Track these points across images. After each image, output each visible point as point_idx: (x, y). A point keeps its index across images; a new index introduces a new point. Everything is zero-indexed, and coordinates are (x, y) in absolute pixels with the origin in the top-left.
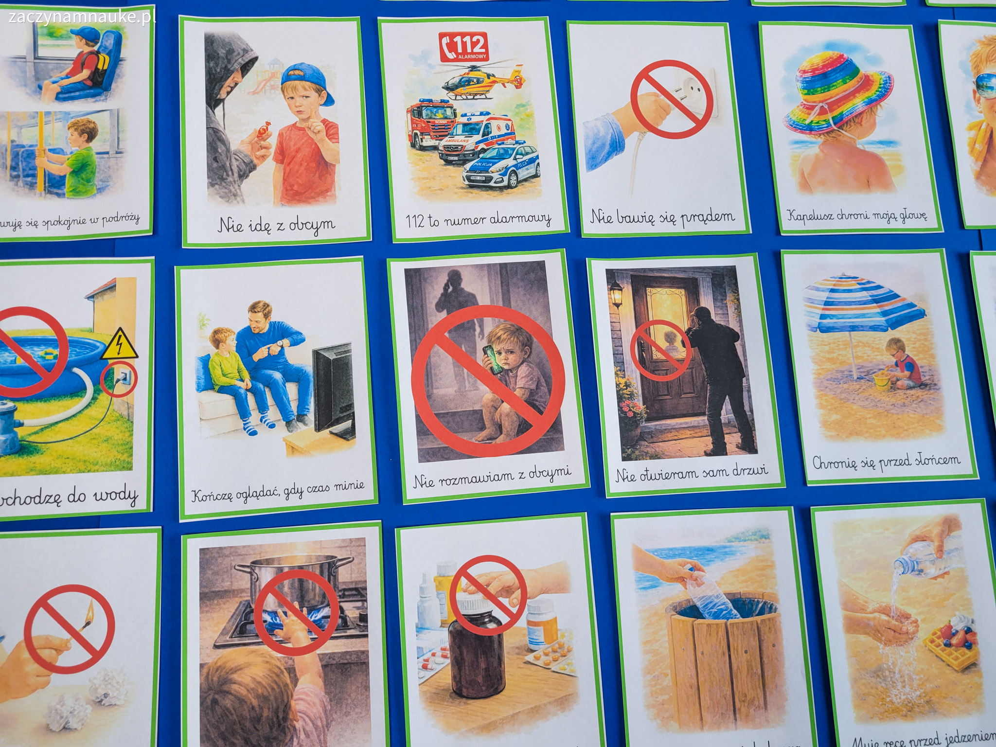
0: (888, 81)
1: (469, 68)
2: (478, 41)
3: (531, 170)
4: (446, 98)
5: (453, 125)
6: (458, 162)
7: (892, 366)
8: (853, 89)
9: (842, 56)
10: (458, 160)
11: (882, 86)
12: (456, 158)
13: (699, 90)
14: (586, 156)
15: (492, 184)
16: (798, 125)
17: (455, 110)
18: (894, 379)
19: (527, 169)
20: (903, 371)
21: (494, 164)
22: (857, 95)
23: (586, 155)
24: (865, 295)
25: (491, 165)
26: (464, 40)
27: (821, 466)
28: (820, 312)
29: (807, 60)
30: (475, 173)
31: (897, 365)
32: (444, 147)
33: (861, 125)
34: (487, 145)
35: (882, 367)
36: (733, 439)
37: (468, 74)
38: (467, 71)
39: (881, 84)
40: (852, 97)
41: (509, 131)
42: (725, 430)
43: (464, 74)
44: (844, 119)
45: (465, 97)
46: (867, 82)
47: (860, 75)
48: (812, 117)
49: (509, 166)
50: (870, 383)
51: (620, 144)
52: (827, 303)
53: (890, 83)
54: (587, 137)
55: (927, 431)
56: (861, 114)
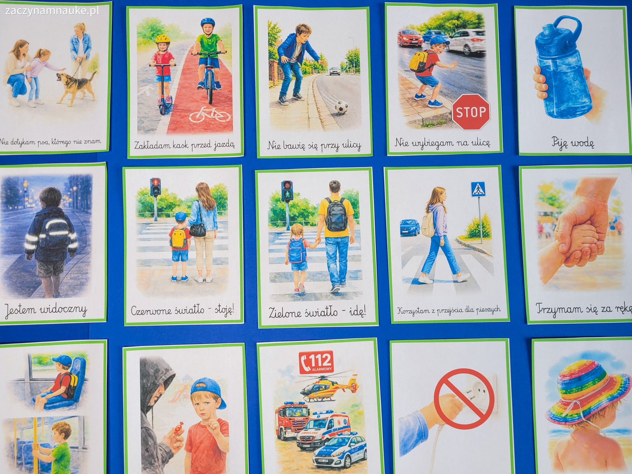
0: (628, 382)
1: (320, 378)
2: (326, 357)
3: (360, 455)
4: (303, 401)
5: (307, 421)
6: (310, 449)
8: (600, 389)
9: (593, 363)
10: (310, 447)
11: (623, 386)
12: (309, 446)
13: (484, 391)
14: (400, 445)
15: (333, 465)
16: (557, 418)
17: (309, 410)
19: (358, 454)
21: (335, 450)
22: (603, 393)
23: (400, 444)
25: (333, 450)
26: (317, 357)
29: (567, 367)
30: (321, 457)
32: (301, 437)
33: (604, 417)
34: (330, 435)
37: (319, 382)
38: (318, 380)
39: (621, 384)
40: (599, 395)
41: (346, 425)
43: (316, 383)
44: (591, 413)
45: (316, 400)
46: (612, 382)
47: (606, 377)
48: (567, 412)
49: (345, 451)
51: (424, 434)
53: (629, 384)
54: (401, 430)
56: (604, 408)
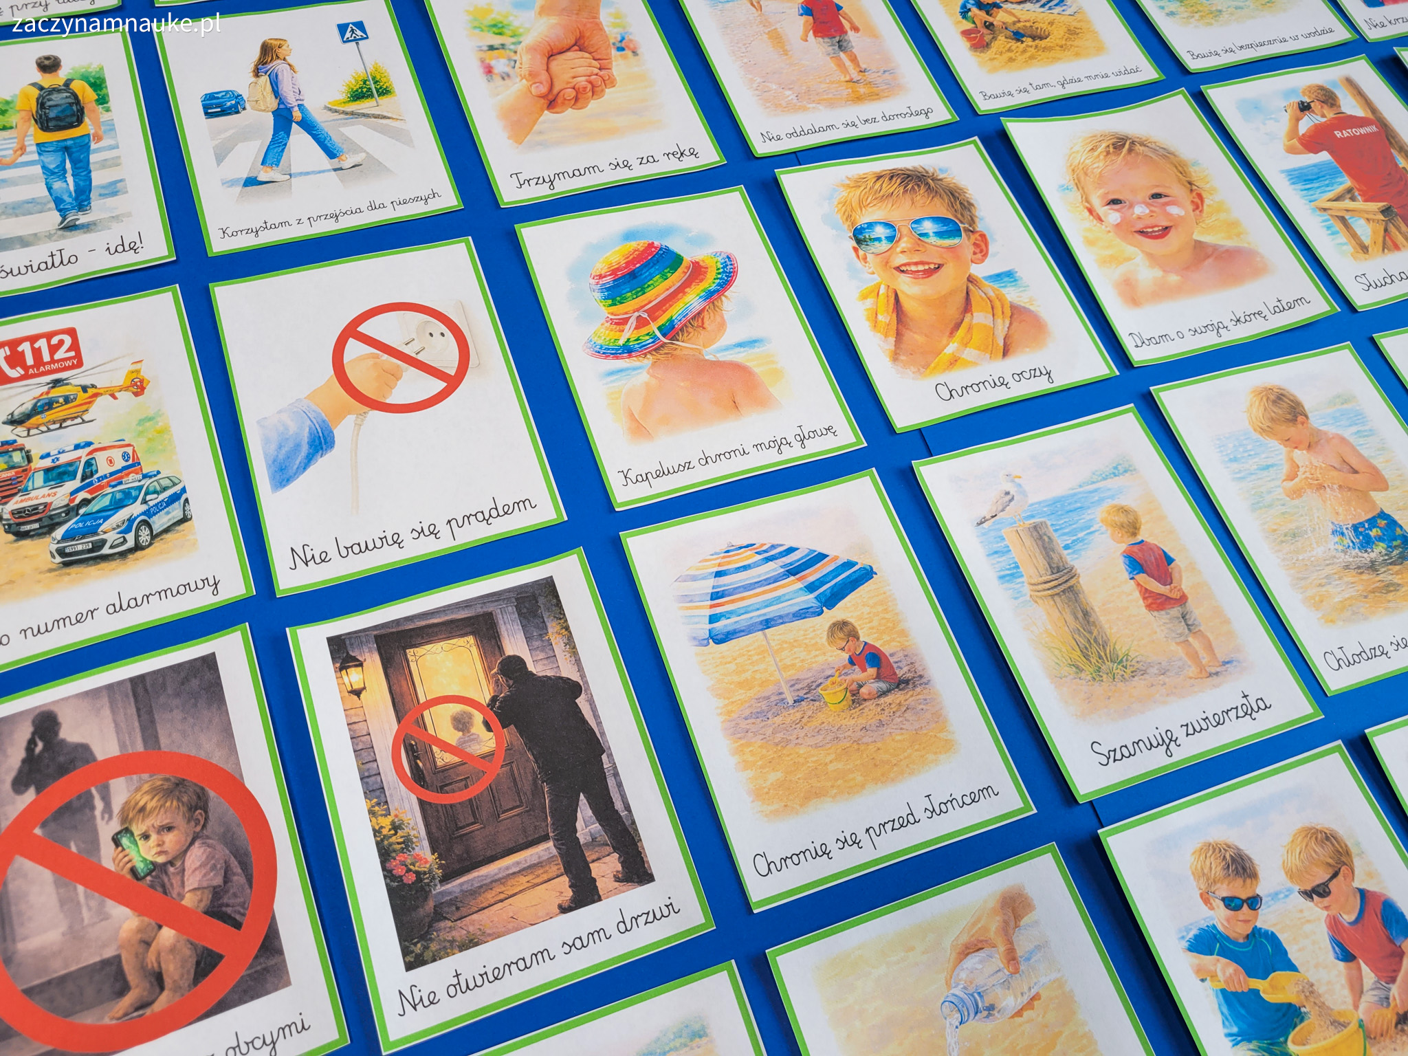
0: (729, 263)
1: (48, 384)
2: (61, 342)
3: (176, 512)
4: (11, 437)
5: (26, 475)
6: (40, 531)
7: (845, 667)
8: (679, 284)
9: (651, 245)
10: (41, 528)
11: (721, 270)
12: (36, 526)
13: (442, 334)
14: (268, 470)
15: (106, 550)
16: (609, 349)
17: (28, 452)
18: (854, 686)
19: (168, 513)
20: (864, 670)
21: (106, 518)
22: (687, 290)
23: (269, 467)
24: (773, 568)
25: (101, 521)
26: (36, 345)
27: (769, 869)
28: (708, 612)
29: (601, 260)
30: (72, 541)
31: (852, 662)
32: (13, 513)
33: (704, 328)
34: (90, 492)
35: (829, 673)
36: (605, 868)
37: (48, 393)
38: (45, 389)
39: (719, 269)
40: (681, 294)
41: (130, 462)
42: (590, 856)
43: (42, 395)
44: (676, 326)
45: (44, 429)
46: (697, 271)
47: (684, 264)
48: (628, 334)
49: (135, 515)
50: (817, 703)
51: (325, 440)
52: (715, 596)
53: (731, 265)
54: (266, 441)
55: (931, 757)
56: (699, 313)
